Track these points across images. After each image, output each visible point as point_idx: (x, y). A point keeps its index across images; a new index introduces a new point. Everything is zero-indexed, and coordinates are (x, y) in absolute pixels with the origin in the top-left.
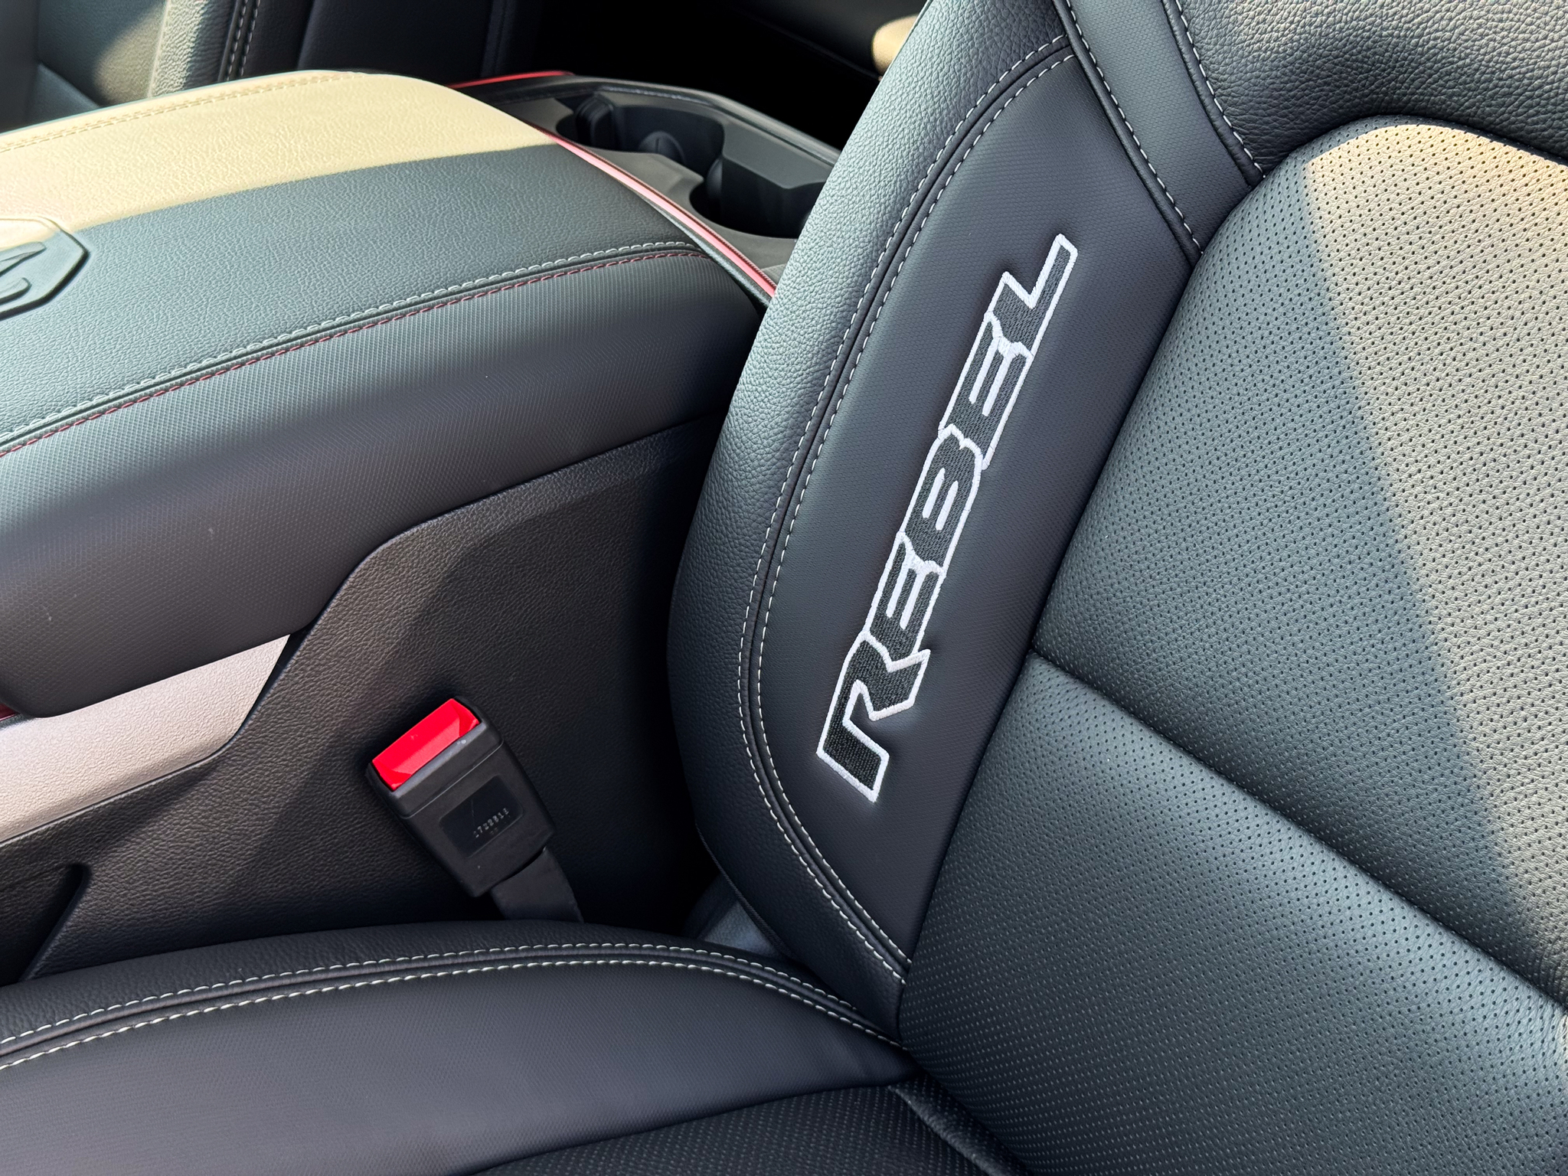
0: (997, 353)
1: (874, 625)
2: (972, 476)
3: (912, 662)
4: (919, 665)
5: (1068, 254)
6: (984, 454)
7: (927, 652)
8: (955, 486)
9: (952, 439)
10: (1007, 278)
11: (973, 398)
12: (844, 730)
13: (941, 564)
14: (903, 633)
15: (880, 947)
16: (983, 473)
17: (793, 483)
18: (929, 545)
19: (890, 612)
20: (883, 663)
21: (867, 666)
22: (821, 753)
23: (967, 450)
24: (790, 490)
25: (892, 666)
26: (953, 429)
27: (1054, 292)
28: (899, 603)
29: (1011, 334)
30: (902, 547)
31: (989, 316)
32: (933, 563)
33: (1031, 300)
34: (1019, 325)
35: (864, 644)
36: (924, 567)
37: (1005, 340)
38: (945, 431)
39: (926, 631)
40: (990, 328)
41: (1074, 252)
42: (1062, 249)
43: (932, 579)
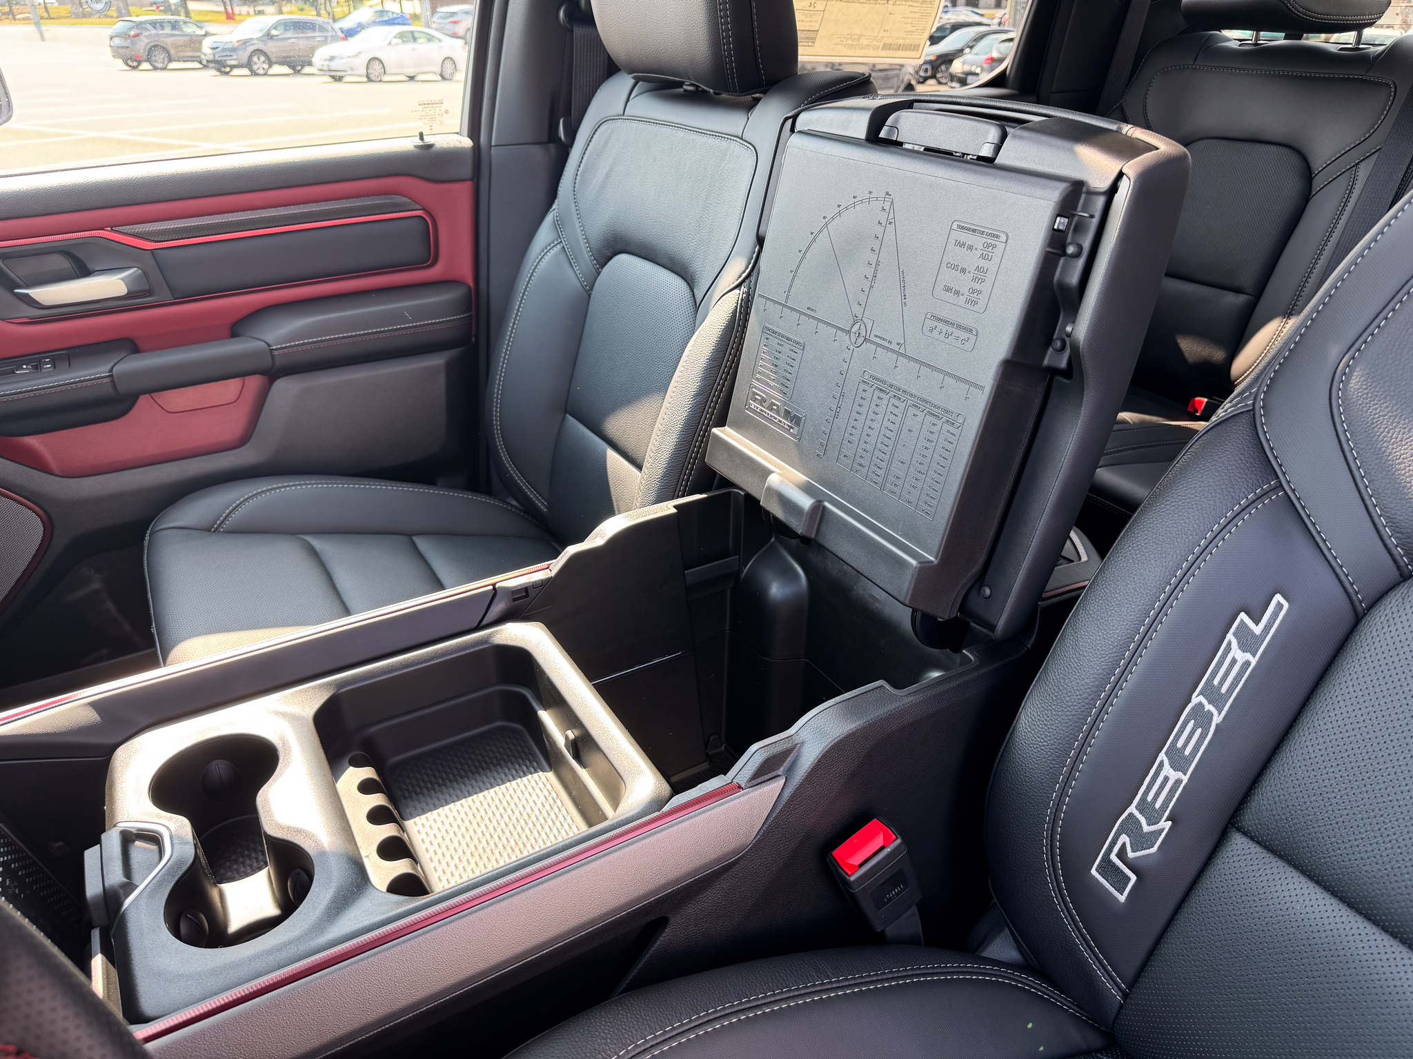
0: (1234, 658)
1: (1138, 804)
2: (1210, 726)
3: (1160, 828)
4: (1164, 829)
5: (1282, 606)
6: (1219, 714)
7: (1170, 823)
8: (1199, 731)
9: (1200, 705)
10: (1243, 616)
11: (1216, 682)
12: (1110, 861)
13: (1185, 774)
14: (1156, 811)
15: (1111, 981)
16: (1217, 726)
17: (1095, 719)
18: (1179, 762)
19: (1150, 798)
20: (1141, 827)
21: (1131, 826)
22: (1094, 872)
23: (1209, 711)
24: (1093, 722)
25: (1146, 829)
26: (1201, 698)
27: (1272, 626)
28: (1156, 793)
29: (1243, 648)
30: (1161, 764)
31: (1230, 636)
32: (1180, 773)
33: (1257, 630)
34: (1248, 642)
35: (1131, 815)
36: (1174, 775)
37: (1239, 651)
38: (1196, 699)
39: (1170, 811)
40: (1230, 643)
41: (1286, 605)
42: (1279, 602)
43: (1178, 782)
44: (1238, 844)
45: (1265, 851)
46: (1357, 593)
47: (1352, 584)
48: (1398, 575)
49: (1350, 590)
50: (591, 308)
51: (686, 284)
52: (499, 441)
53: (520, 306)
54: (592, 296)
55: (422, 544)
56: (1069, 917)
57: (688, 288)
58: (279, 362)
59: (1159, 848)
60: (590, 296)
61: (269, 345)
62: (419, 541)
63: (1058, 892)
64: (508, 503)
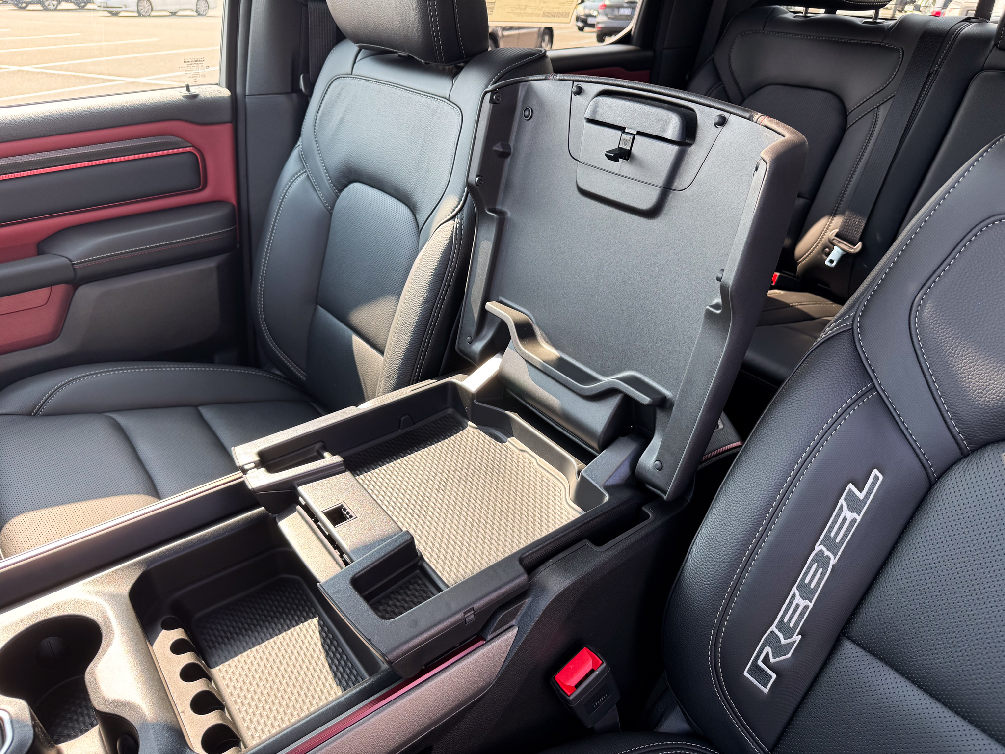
0: (845, 517)
1: (778, 625)
2: (828, 567)
3: (793, 640)
4: (795, 641)
5: (878, 477)
6: (835, 558)
7: (800, 636)
8: (821, 570)
9: (821, 552)
10: (851, 486)
11: (832, 535)
12: (757, 665)
13: (811, 602)
14: (790, 629)
15: (758, 747)
16: (833, 566)
17: (745, 564)
18: (806, 593)
19: (786, 620)
20: (780, 640)
21: (772, 640)
22: (746, 673)
23: (827, 556)
25: (783, 641)
26: (822, 547)
27: (871, 493)
28: (790, 616)
29: (852, 509)
30: (794, 595)
31: (842, 501)
32: (808, 601)
33: (861, 496)
34: (855, 505)
35: (772, 632)
36: (803, 603)
37: (848, 512)
38: (818, 547)
39: (801, 628)
40: (842, 506)
41: (881, 477)
42: (876, 475)
43: (806, 607)
44: (849, 648)
45: (868, 654)
46: (931, 467)
47: (927, 461)
48: (960, 454)
49: (927, 466)
50: (332, 224)
51: (409, 210)
52: (264, 327)
53: (275, 222)
54: (333, 215)
55: (206, 412)
56: (727, 705)
57: (411, 214)
58: (80, 273)
59: (793, 654)
60: (331, 214)
61: (71, 261)
62: (204, 411)
63: (719, 688)
64: (274, 374)
